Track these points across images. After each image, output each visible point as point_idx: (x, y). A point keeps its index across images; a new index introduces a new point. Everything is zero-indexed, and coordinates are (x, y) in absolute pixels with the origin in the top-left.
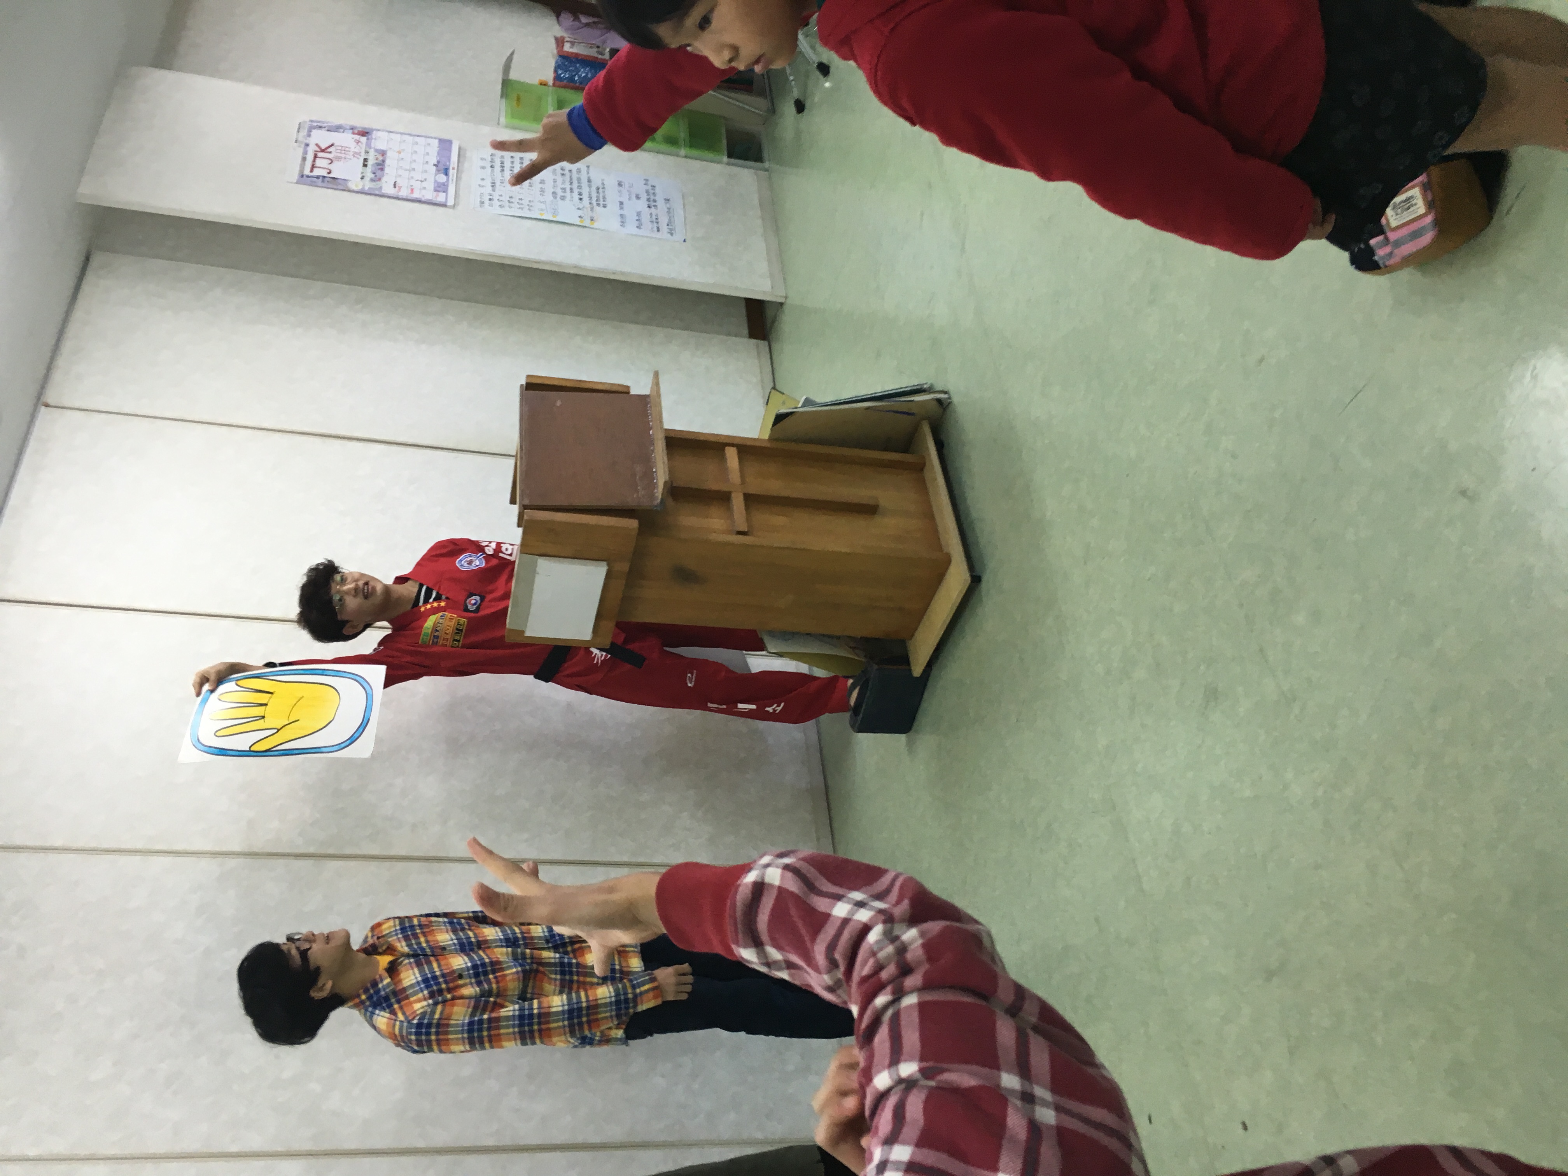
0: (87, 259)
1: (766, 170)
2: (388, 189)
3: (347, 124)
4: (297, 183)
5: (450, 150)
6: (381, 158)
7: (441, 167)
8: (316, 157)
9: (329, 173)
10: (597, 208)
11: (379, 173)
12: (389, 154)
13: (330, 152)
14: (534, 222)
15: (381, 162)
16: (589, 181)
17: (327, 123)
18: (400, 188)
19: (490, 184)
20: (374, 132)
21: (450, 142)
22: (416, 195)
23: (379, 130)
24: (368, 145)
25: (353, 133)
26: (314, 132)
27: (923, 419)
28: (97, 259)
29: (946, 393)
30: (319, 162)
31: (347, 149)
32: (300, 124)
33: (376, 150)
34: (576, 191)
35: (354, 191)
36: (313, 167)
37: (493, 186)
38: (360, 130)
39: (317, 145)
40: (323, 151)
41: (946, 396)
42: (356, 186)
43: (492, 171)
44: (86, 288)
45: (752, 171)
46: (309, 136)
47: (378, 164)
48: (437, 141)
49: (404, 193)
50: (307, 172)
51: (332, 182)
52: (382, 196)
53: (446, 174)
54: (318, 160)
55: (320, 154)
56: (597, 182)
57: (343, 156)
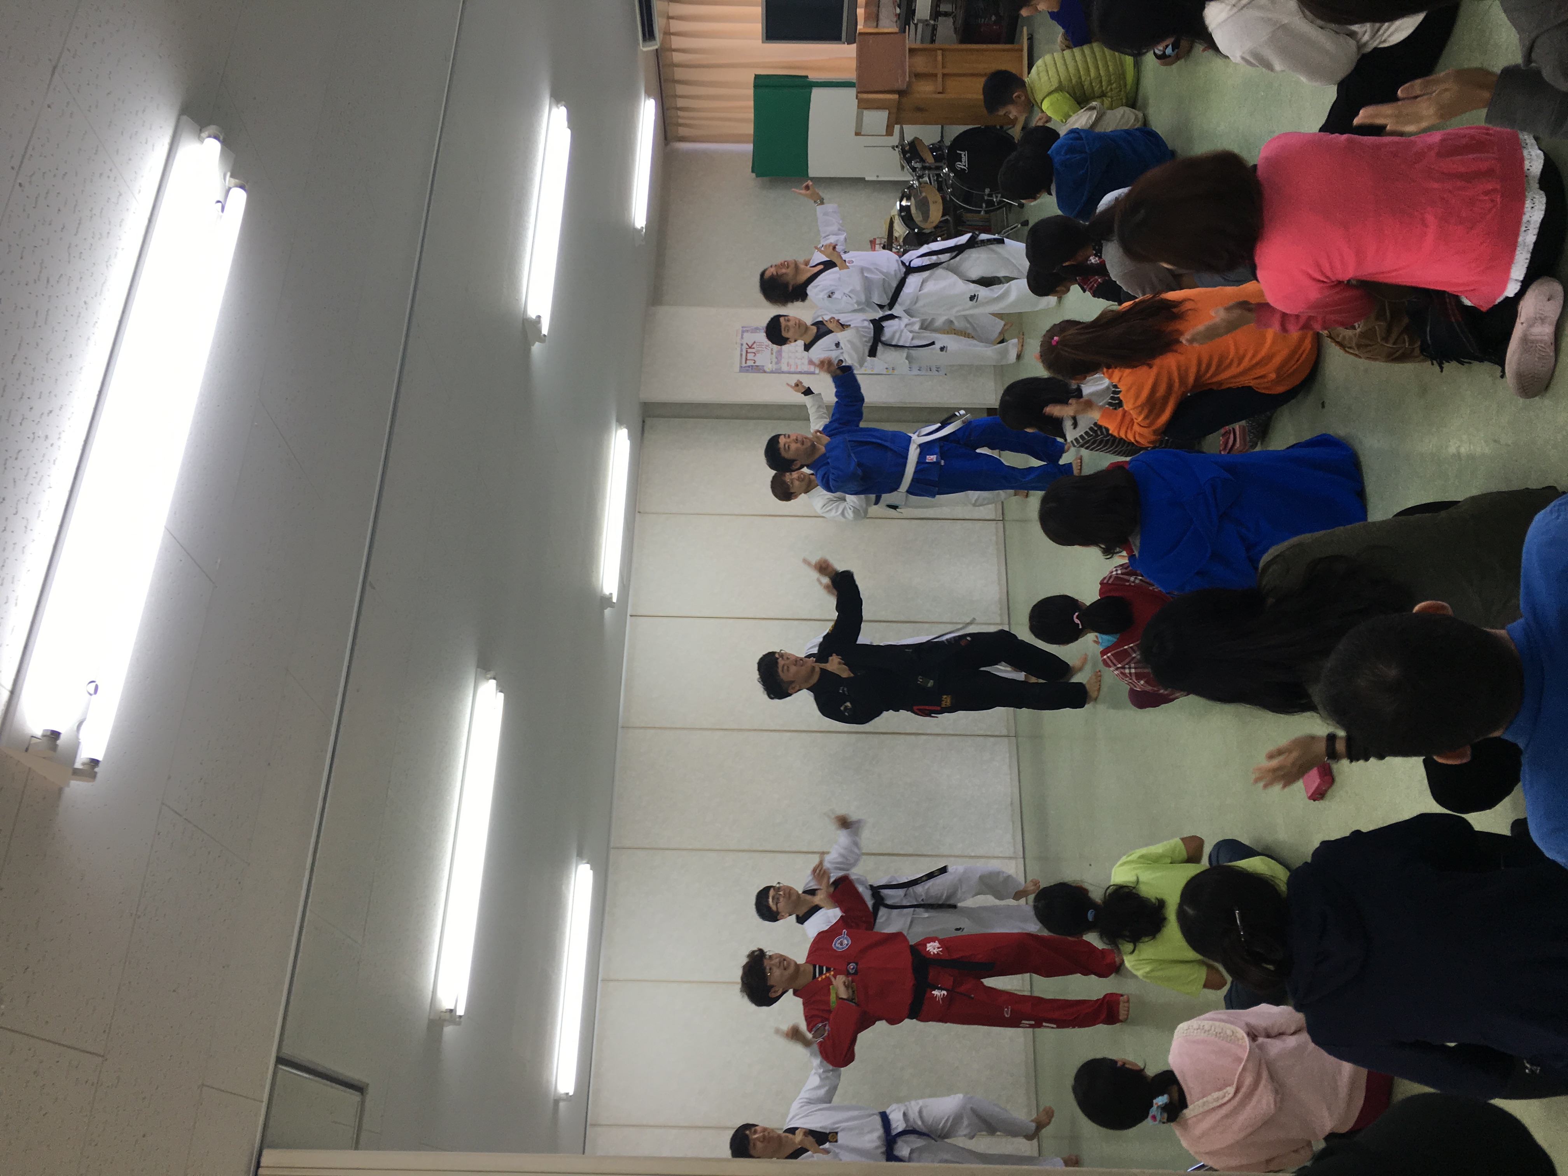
0: (644, 422)
2: (785, 368)
4: (741, 372)
8: (747, 352)
9: (754, 363)
11: (779, 358)
13: (754, 348)
17: (749, 327)
18: (791, 366)
22: (799, 370)
26: (745, 334)
28: (648, 422)
30: (750, 356)
32: (736, 330)
35: (768, 372)
36: (746, 359)
39: (747, 344)
40: (750, 348)
42: (769, 369)
46: (742, 338)
49: (792, 370)
50: (744, 365)
52: (783, 372)
54: (748, 354)
55: (749, 350)
57: (759, 349)
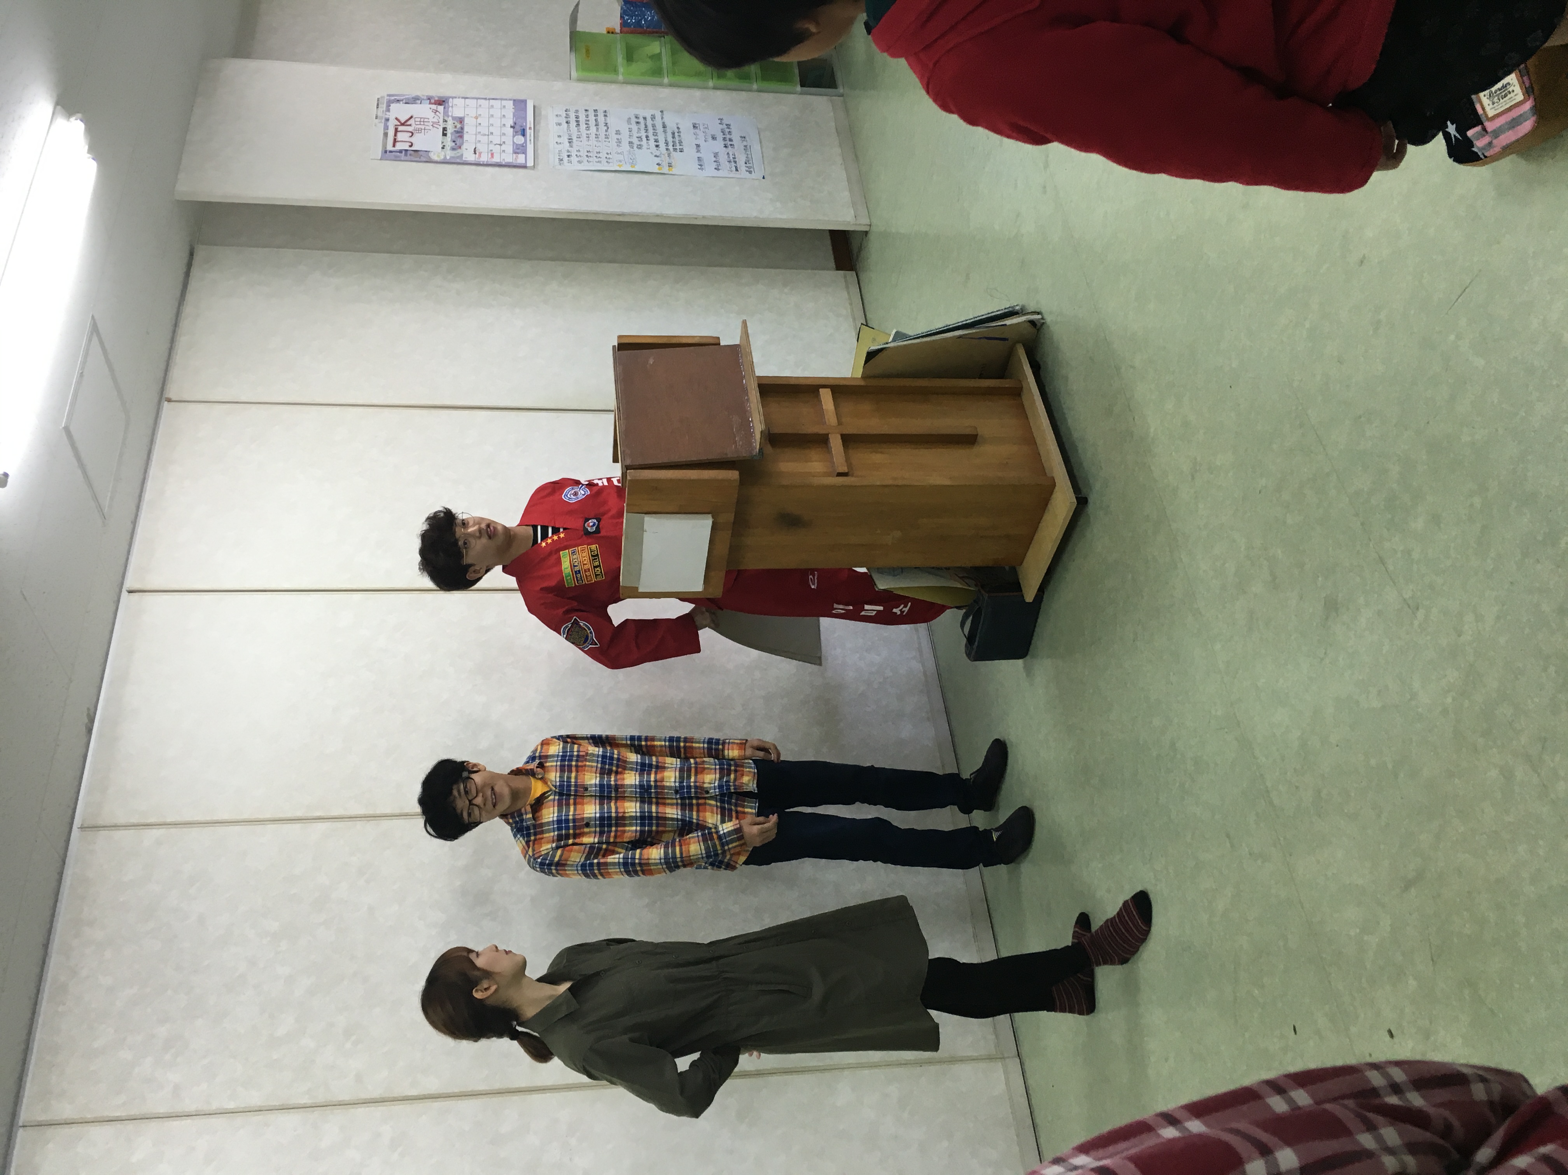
0: (191, 254)
1: (842, 95)
2: (469, 156)
3: (423, 96)
4: (381, 159)
5: (525, 109)
6: (459, 126)
7: (518, 128)
8: (396, 131)
9: (411, 146)
10: (673, 154)
11: (458, 141)
12: (466, 121)
13: (410, 125)
14: (613, 174)
15: (460, 130)
16: (664, 127)
17: (404, 95)
18: (480, 153)
19: (567, 140)
20: (451, 100)
21: (524, 102)
22: (496, 159)
23: (456, 98)
24: (446, 113)
25: (430, 103)
26: (393, 106)
27: (1018, 342)
29: (1038, 313)
30: (400, 137)
31: (426, 120)
32: (378, 100)
33: (454, 118)
34: (652, 138)
35: (437, 162)
36: (395, 141)
37: (570, 142)
38: (437, 99)
39: (396, 119)
40: (403, 124)
41: (1039, 317)
42: (438, 156)
43: (568, 127)
44: (193, 284)
45: (825, 98)
46: (388, 110)
47: (457, 132)
48: (512, 101)
49: (484, 158)
50: (390, 147)
51: (415, 155)
52: (464, 164)
53: (524, 134)
54: (399, 134)
55: (400, 128)
56: (671, 126)
